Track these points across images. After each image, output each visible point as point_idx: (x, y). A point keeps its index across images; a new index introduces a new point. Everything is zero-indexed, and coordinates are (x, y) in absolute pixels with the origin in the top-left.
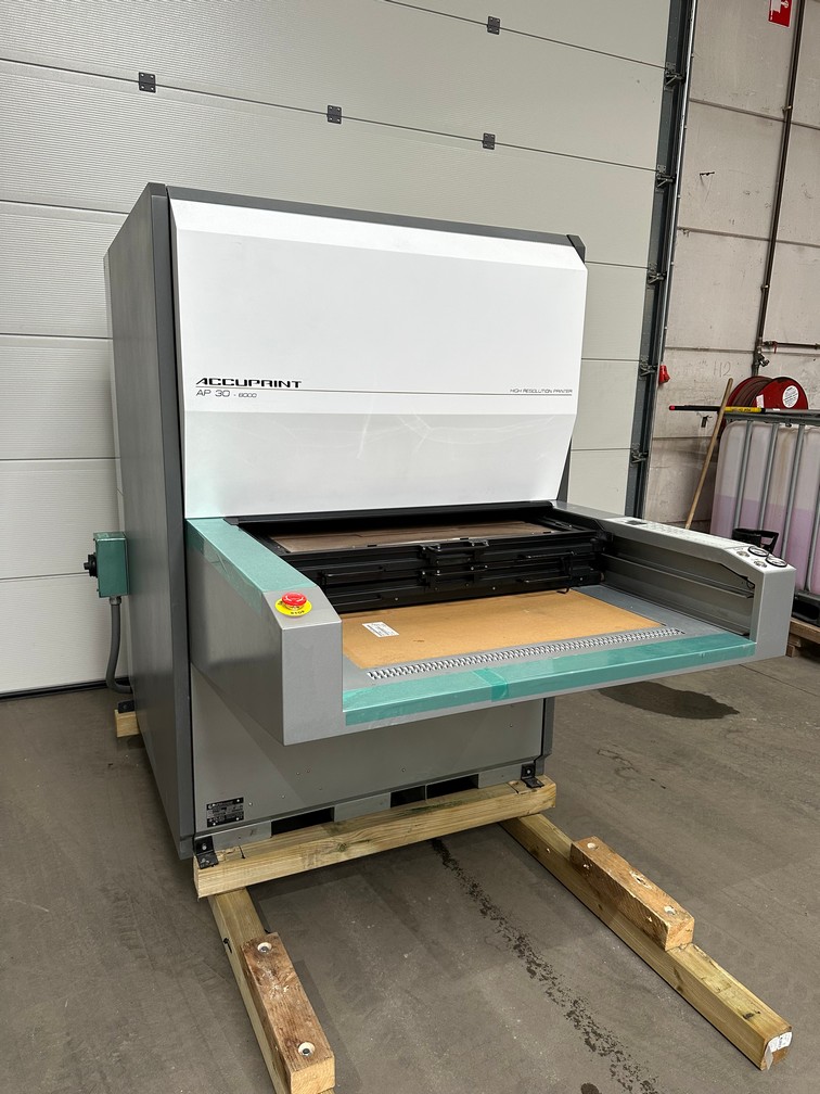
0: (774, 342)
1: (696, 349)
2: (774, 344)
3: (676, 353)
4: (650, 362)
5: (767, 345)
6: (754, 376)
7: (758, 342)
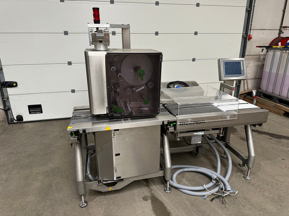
0: (286, 26)
1: (261, 29)
2: (286, 27)
3: (255, 31)
4: (246, 34)
5: (284, 27)
6: (279, 37)
7: (281, 27)
